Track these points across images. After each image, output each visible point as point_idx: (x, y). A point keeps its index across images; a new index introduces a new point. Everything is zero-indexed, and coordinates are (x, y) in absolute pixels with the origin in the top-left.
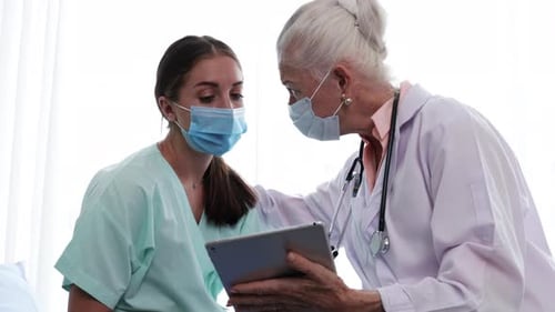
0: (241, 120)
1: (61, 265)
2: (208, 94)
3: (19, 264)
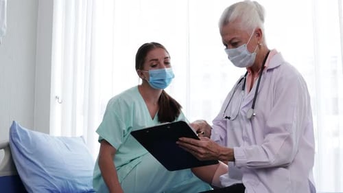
0: (171, 73)
1: (98, 131)
2: (154, 64)
3: (81, 137)
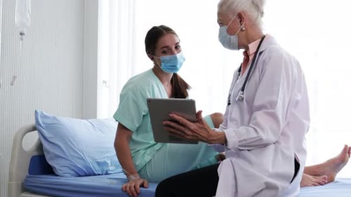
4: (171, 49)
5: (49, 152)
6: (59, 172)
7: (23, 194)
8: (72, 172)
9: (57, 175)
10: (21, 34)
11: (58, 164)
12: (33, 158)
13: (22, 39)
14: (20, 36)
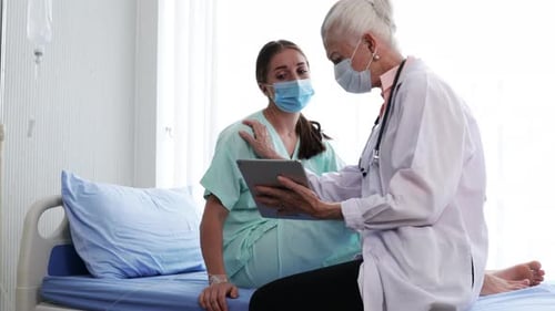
4: (289, 72)
5: (80, 239)
6: (96, 272)
7: (39, 307)
8: (117, 271)
9: (93, 277)
10: (37, 54)
11: (94, 258)
12: (56, 250)
13: (37, 62)
14: (35, 57)
